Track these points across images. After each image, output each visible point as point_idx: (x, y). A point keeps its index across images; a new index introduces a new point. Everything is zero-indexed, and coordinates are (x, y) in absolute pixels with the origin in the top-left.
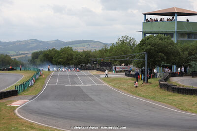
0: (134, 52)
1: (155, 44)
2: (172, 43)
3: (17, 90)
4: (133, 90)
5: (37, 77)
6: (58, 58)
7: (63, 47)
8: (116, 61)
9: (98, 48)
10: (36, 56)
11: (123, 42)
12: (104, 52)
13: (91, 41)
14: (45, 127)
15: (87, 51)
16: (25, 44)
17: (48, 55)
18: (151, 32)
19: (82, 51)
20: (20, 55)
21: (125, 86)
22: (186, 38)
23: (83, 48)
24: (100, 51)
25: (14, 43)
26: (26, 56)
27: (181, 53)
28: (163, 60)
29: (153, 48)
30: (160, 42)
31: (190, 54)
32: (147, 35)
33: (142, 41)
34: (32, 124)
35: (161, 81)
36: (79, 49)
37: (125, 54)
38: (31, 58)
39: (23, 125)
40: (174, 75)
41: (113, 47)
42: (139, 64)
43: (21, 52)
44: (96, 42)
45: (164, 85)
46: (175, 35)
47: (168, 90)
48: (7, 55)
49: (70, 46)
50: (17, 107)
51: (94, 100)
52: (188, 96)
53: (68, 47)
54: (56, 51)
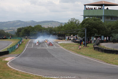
0: (78, 28)
1: (91, 23)
2: (101, 23)
3: (8, 51)
4: (77, 51)
5: (21, 43)
6: (33, 32)
7: (36, 25)
8: (68, 33)
9: (57, 26)
10: (19, 30)
11: (72, 22)
12: (60, 28)
13: (53, 21)
14: (25, 73)
15: (50, 27)
16: (13, 23)
18: (89, 16)
19: (47, 27)
20: (10, 30)
21: (73, 48)
22: (110, 20)
23: (48, 25)
24: (58, 27)
25: (6, 22)
26: (14, 30)
27: (107, 29)
28: (96, 32)
29: (90, 25)
30: (94, 22)
31: (112, 29)
32: (86, 17)
33: (83, 21)
34: (17, 71)
35: (95, 45)
36: (46, 26)
37: (73, 29)
38: (17, 32)
39: (12, 72)
40: (102, 42)
41: (66, 25)
42: (81, 35)
43: (11, 28)
44: (56, 22)
45: (97, 48)
46: (103, 18)
47: (99, 51)
48: (2, 30)
49: (40, 24)
50: (9, 61)
51: (54, 57)
52: (110, 54)
54: (32, 27)
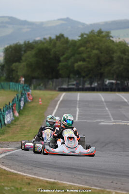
6: (72, 59)
17: (48, 51)
49: (106, 29)
53: (100, 32)
54: (67, 41)
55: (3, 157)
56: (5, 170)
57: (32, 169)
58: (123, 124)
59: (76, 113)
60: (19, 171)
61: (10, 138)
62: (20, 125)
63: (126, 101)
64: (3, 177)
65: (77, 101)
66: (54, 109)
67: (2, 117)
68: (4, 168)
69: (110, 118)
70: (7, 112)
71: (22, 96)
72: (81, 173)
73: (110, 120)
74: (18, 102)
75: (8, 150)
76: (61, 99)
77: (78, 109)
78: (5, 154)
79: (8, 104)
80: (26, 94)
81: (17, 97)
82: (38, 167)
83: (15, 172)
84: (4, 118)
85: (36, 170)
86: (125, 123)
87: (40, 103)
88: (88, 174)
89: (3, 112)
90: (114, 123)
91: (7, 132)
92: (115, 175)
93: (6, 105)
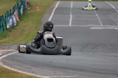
55: (5, 58)
56: (6, 69)
57: (30, 68)
58: (111, 28)
59: (69, 19)
60: (19, 70)
61: (11, 41)
62: (20, 30)
63: (114, 8)
64: (5, 75)
65: (70, 8)
66: (50, 15)
67: (4, 22)
68: (6, 67)
69: (100, 23)
70: (9, 18)
71: (22, 4)
72: (74, 72)
73: (100, 25)
74: (18, 9)
75: (10, 51)
76: (56, 6)
77: (71, 16)
78: (7, 55)
79: (9, 11)
80: (25, 2)
81: (18, 5)
82: (36, 67)
83: (16, 70)
84: (5, 23)
85: (34, 69)
86: (113, 28)
87: (38, 10)
88: (80, 72)
89: (4, 18)
90: (103, 28)
91: (8, 35)
92: (104, 73)
93: (8, 12)
